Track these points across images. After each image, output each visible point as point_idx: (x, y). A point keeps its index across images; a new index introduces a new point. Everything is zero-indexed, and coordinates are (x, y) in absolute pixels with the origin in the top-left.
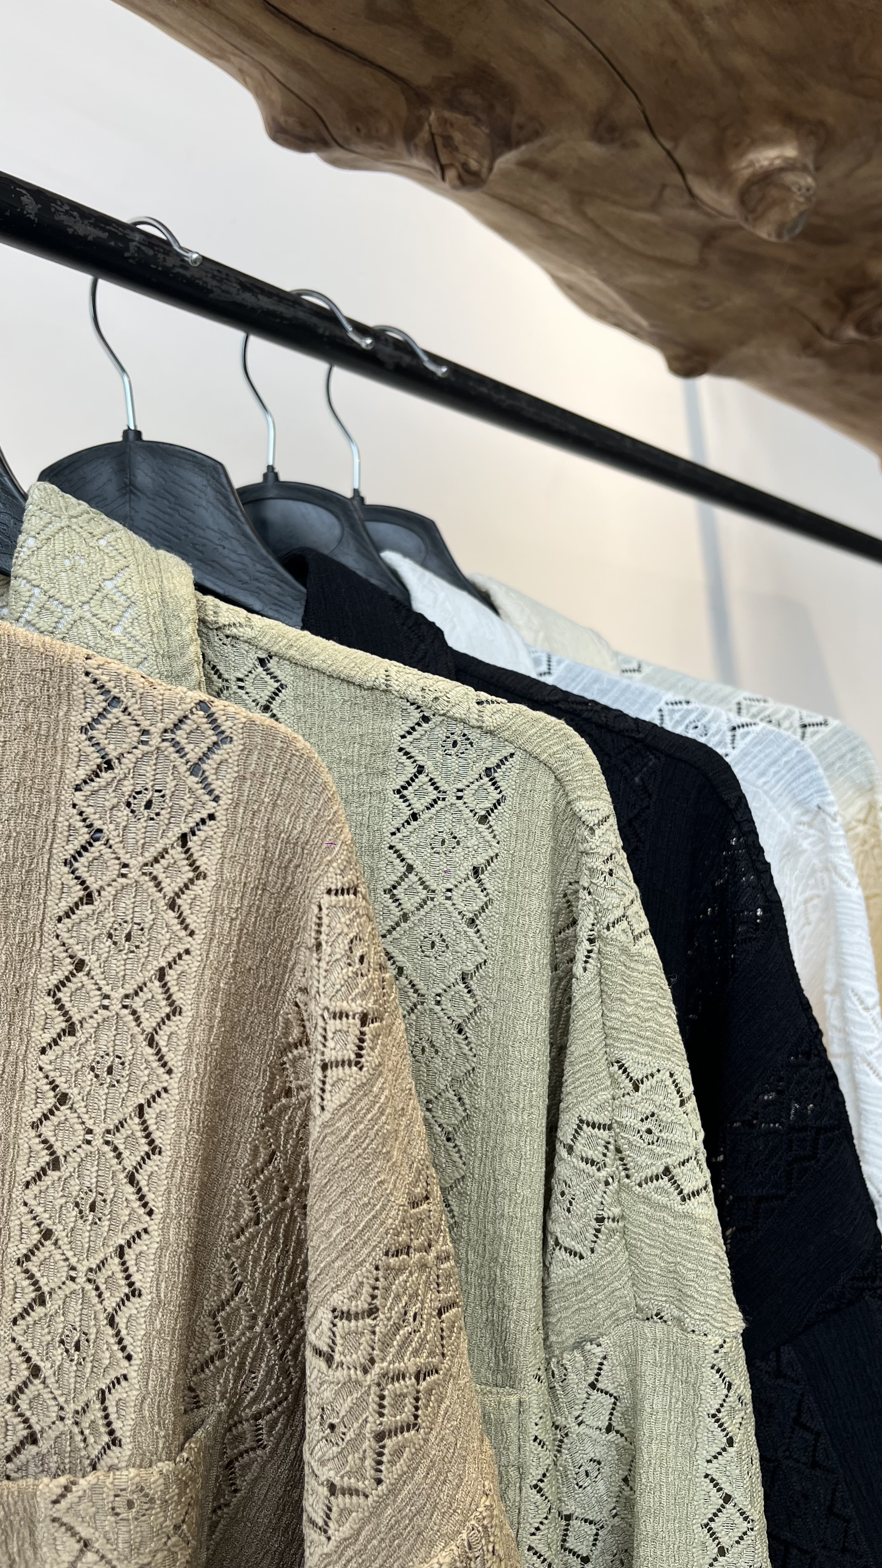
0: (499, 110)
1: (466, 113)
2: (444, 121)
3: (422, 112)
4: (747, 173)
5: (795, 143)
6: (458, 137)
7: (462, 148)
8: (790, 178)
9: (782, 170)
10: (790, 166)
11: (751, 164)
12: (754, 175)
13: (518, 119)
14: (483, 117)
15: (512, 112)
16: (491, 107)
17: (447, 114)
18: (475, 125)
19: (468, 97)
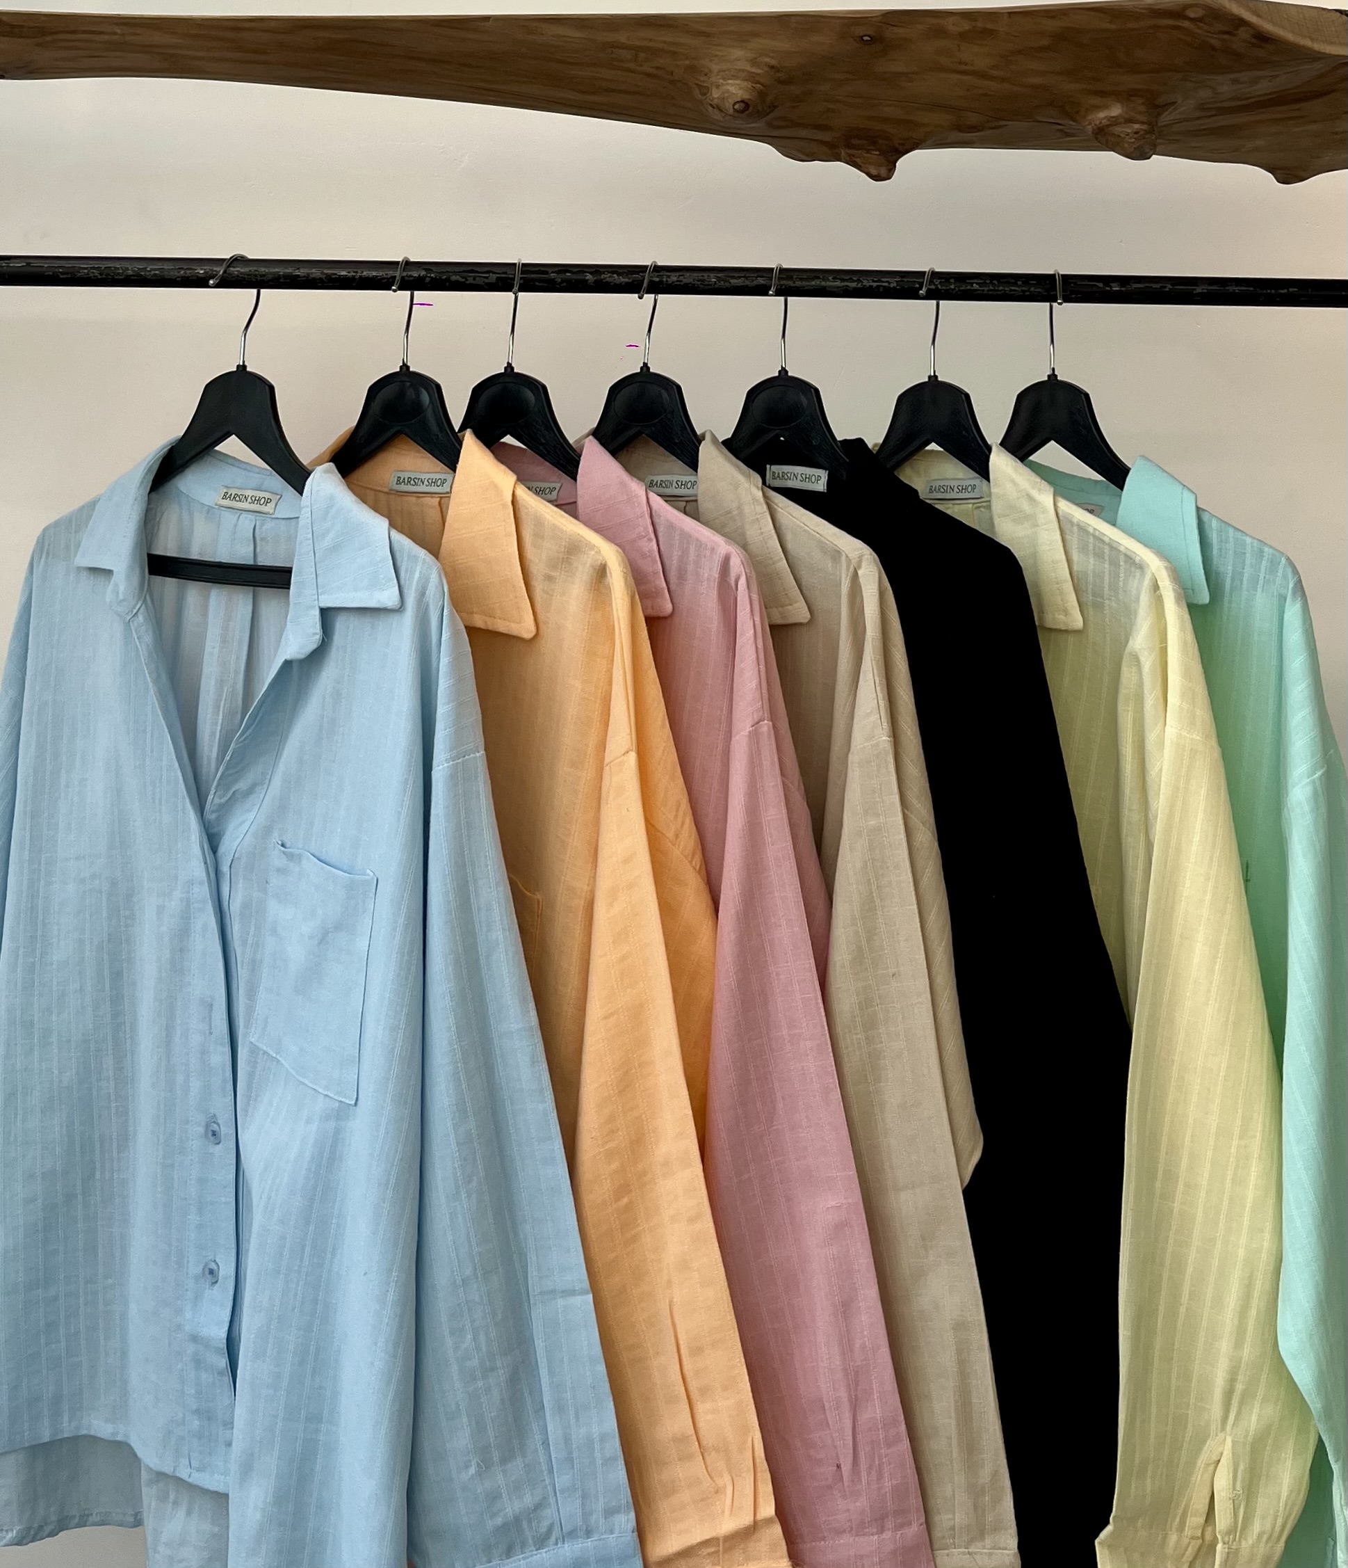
0: (880, 142)
1: (861, 149)
2: (849, 154)
3: (836, 151)
4: (1093, 125)
5: (1119, 105)
6: (859, 159)
7: (866, 165)
8: (1117, 130)
9: (1108, 126)
10: (1114, 121)
16: (875, 143)
17: (849, 149)
18: (872, 152)
19: (857, 141)
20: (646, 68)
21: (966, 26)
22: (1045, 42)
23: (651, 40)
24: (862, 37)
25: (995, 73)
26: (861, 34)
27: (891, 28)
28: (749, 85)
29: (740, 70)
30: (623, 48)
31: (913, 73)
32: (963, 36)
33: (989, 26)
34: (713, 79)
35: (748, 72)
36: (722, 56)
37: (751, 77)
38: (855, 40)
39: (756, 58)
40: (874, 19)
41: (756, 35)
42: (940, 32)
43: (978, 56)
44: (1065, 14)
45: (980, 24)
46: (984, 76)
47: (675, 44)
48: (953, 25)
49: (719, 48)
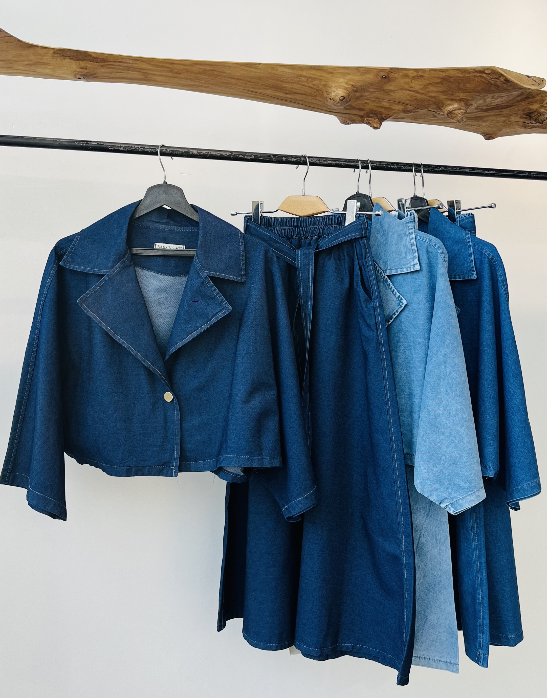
0: (379, 115)
1: (372, 118)
2: (368, 120)
3: (363, 119)
4: (446, 112)
6: (371, 122)
7: (372, 124)
11: (447, 110)
12: (448, 112)
13: (384, 116)
14: (376, 117)
15: (382, 115)
16: (377, 116)
17: (368, 119)
18: (374, 119)
19: (371, 115)
20: (310, 85)
21: (415, 74)
22: (439, 81)
23: (313, 74)
24: (382, 76)
25: (421, 91)
26: (382, 75)
27: (392, 73)
28: (345, 91)
29: (342, 86)
30: (304, 77)
31: (395, 90)
32: (414, 78)
33: (423, 74)
34: (333, 89)
35: (345, 87)
36: (336, 81)
37: (346, 89)
38: (380, 77)
39: (348, 82)
40: (387, 70)
41: (348, 74)
42: (406, 76)
43: (417, 85)
44: (447, 71)
45: (419, 74)
46: (417, 92)
47: (321, 76)
48: (411, 74)
49: (335, 78)
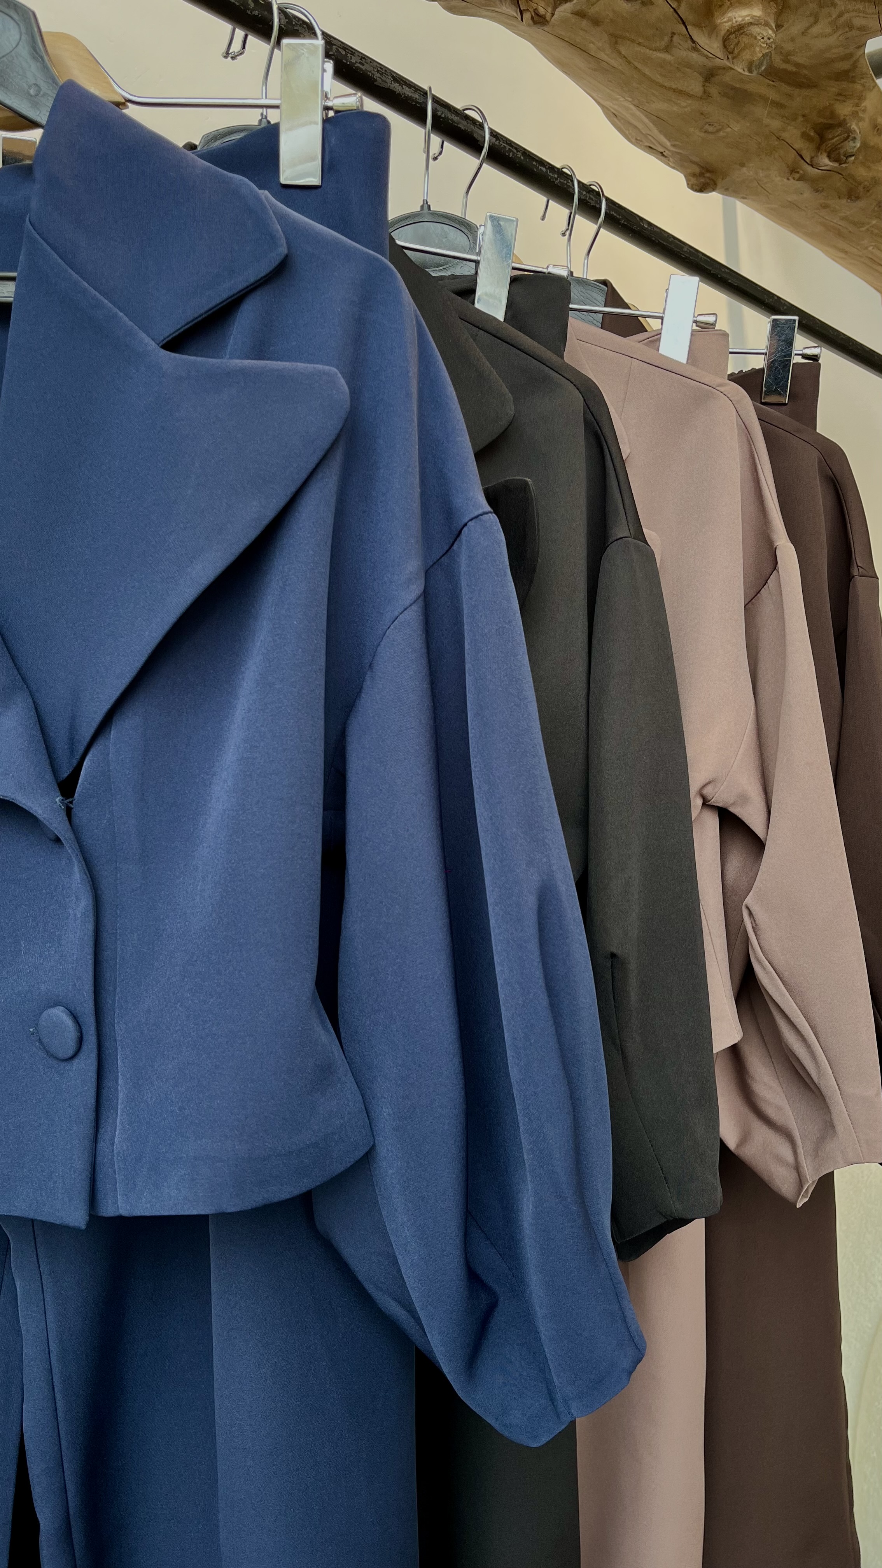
4: (727, 26)
5: (761, 7)
8: (755, 30)
9: (750, 24)
10: (756, 22)
11: (730, 20)
